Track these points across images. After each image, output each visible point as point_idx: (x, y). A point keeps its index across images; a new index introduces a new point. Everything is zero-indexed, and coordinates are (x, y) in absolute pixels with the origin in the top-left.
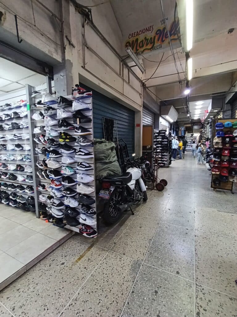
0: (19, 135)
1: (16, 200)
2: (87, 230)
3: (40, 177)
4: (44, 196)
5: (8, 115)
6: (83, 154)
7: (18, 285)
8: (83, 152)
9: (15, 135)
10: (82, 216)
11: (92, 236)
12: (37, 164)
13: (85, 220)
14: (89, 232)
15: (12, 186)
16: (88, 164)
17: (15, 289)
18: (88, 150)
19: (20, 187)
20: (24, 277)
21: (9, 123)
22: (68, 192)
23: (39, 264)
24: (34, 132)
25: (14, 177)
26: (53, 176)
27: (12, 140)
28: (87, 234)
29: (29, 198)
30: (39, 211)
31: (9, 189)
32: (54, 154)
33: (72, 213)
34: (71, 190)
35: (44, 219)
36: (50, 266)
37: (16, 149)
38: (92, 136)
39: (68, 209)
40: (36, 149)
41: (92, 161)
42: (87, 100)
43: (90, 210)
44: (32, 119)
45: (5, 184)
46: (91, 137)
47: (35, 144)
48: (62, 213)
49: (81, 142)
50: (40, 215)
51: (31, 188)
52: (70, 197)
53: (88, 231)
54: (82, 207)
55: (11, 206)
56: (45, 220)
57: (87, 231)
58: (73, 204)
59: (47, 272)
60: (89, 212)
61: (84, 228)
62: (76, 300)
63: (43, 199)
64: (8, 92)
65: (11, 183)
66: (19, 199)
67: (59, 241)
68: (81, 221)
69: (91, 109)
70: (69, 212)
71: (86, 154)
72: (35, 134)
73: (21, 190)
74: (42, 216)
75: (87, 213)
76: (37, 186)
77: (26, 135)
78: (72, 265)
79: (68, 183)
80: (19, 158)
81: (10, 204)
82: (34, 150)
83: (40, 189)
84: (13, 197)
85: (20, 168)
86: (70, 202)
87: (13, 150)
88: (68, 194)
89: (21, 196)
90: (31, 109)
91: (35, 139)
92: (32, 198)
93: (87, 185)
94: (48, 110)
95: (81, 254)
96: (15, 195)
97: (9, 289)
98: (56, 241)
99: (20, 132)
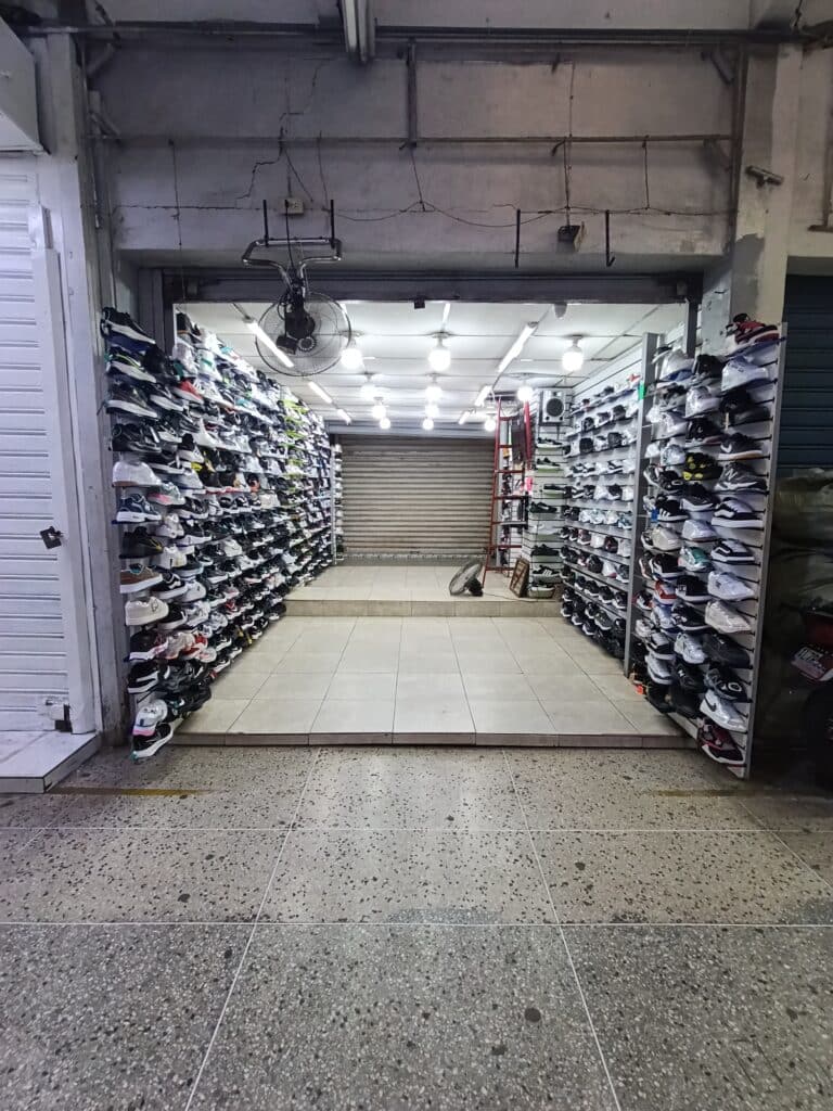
0: (617, 464)
1: (593, 620)
2: (715, 739)
3: (643, 570)
4: (646, 625)
5: (606, 415)
6: (730, 514)
7: (537, 755)
8: (729, 510)
9: (610, 463)
10: (711, 697)
11: (722, 760)
12: (643, 540)
13: (713, 708)
14: (720, 746)
15: (593, 587)
16: (744, 545)
17: (530, 758)
18: (752, 503)
19: (605, 591)
20: (551, 752)
21: (605, 434)
22: (684, 619)
23: (583, 751)
24: (647, 456)
25: (597, 566)
26: (659, 570)
27: (606, 475)
28: (711, 749)
29: (617, 623)
30: (630, 659)
31: (587, 591)
32: (668, 511)
33: (687, 680)
34: (694, 615)
35: (637, 682)
36: (601, 765)
37: (611, 497)
38: (768, 463)
39: (680, 665)
40: (645, 499)
41: (756, 537)
42: (765, 353)
43: (730, 685)
44: (645, 422)
45: (583, 579)
46: (764, 468)
47: (643, 487)
48: (668, 675)
49: (727, 480)
50: (630, 671)
51: (623, 597)
52: (687, 632)
53: (718, 742)
54: (711, 668)
55: (583, 633)
56: (637, 685)
57: (713, 742)
58: (693, 654)
59: (589, 770)
60: (724, 688)
61: (706, 729)
62: (614, 837)
63: (642, 631)
64: (612, 359)
65: (591, 579)
66: (598, 618)
67: (644, 737)
68: (704, 708)
69: (776, 380)
70: (681, 673)
71: (738, 517)
72: (648, 459)
73: (605, 598)
74: (633, 674)
75: (719, 687)
76: (635, 596)
77: (630, 463)
78: (645, 792)
79: (687, 594)
80: (612, 519)
81: (584, 628)
82: (641, 501)
83: (640, 603)
84: (591, 613)
85: (611, 544)
86: (685, 646)
87: (604, 499)
88: (684, 624)
89: (605, 613)
90: (648, 394)
91: (645, 474)
92: (623, 622)
93: (732, 606)
94: (669, 397)
95: (681, 789)
96: (595, 608)
97: (524, 752)
98: (636, 733)
99: (622, 455)
